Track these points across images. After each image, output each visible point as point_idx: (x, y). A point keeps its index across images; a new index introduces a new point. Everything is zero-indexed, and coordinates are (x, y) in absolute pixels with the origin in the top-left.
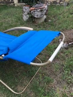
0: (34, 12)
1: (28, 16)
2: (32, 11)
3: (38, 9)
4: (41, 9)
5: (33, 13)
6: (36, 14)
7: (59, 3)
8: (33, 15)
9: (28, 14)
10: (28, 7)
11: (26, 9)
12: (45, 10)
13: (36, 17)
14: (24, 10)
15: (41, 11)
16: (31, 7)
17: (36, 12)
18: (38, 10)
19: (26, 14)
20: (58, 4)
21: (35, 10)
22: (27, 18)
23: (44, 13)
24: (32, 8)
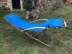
0: (33, 14)
3: (35, 12)
9: (29, 15)
13: (34, 16)
15: (37, 13)
22: (28, 18)
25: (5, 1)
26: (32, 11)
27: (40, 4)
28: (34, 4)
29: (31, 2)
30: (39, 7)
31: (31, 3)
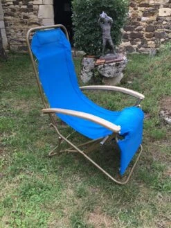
0: (104, 67)
1: (91, 74)
2: (100, 67)
3: (112, 62)
4: (116, 61)
5: (102, 69)
6: (107, 72)
7: (137, 49)
8: (101, 72)
9: (92, 71)
10: (92, 59)
11: (89, 62)
12: (124, 63)
13: (106, 75)
14: (85, 64)
15: (117, 65)
16: (98, 58)
17: (107, 68)
18: (112, 64)
19: (88, 71)
20: (135, 52)
21: (106, 64)
22: (89, 78)
23: (121, 69)
24: (98, 61)
25: (36, 23)
26: (102, 57)
27: (145, 33)
28: (109, 33)
29: (99, 26)
30: (140, 43)
31: (101, 30)
